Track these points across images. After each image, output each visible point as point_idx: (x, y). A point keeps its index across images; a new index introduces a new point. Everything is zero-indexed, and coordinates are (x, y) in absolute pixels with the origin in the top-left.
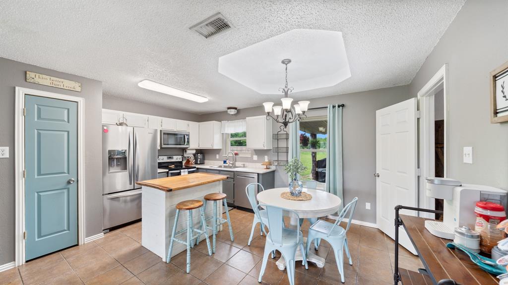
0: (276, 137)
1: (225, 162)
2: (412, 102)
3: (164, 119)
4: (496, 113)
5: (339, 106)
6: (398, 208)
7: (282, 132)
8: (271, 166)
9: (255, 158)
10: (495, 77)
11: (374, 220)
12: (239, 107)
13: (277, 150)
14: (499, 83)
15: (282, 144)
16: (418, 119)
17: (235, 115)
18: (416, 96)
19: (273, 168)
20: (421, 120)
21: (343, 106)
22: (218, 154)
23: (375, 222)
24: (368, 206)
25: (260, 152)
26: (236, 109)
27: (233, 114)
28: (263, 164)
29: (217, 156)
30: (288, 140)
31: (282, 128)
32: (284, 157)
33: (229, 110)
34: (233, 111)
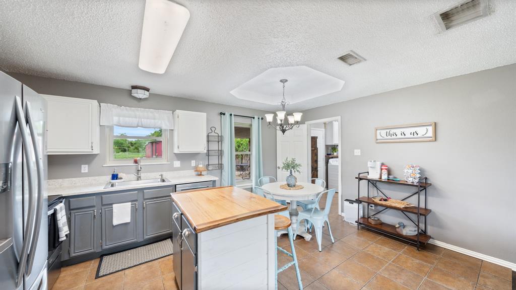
7: (213, 134)
9: (177, 164)
10: (377, 130)
13: (208, 153)
15: (214, 147)
17: (146, 99)
21: (262, 119)
22: (88, 163)
25: (185, 157)
26: (147, 90)
27: (140, 99)
28: (196, 169)
29: (85, 169)
30: (220, 143)
31: (213, 129)
32: (214, 160)
33: (134, 91)
34: (147, 94)
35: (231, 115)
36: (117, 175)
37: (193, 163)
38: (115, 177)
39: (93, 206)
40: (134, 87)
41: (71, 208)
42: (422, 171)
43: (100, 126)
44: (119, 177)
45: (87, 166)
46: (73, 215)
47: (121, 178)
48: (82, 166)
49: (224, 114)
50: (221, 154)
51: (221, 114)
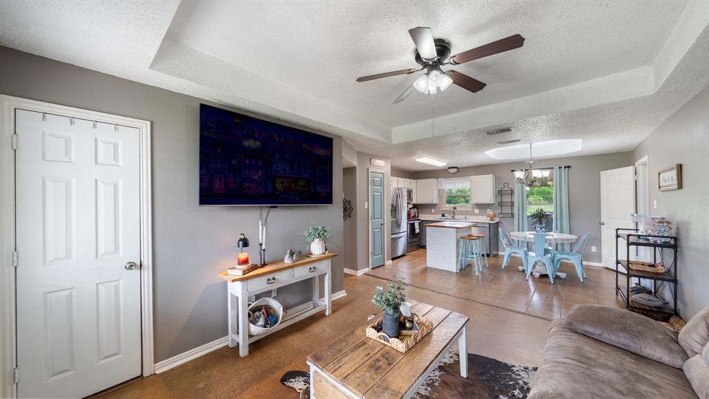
0: (500, 193)
1: (443, 215)
2: (631, 169)
3: (399, 179)
4: (660, 187)
5: (565, 168)
6: (617, 230)
7: (506, 188)
8: (495, 218)
9: (477, 211)
10: (659, 174)
11: (600, 260)
12: (459, 166)
13: (501, 204)
14: (661, 176)
15: (507, 199)
16: (636, 181)
17: (454, 173)
18: (634, 165)
19: (497, 220)
20: (638, 182)
21: (569, 167)
22: (434, 208)
23: (601, 262)
24: (594, 249)
25: (482, 207)
26: (456, 168)
30: (512, 195)
31: (506, 184)
32: (507, 210)
33: (450, 170)
34: (455, 170)
37: (488, 211)
43: (438, 190)
48: (432, 209)
49: (515, 170)
50: (514, 205)
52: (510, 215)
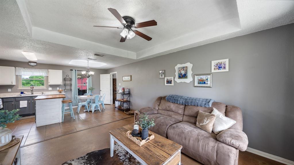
0: (65, 80)
7: (68, 78)
8: (62, 92)
9: (50, 89)
10: (123, 77)
12: (38, 62)
13: (65, 85)
15: (68, 82)
16: (110, 78)
25: (54, 87)
27: (33, 66)
28: (59, 91)
29: (9, 90)
30: (71, 81)
31: (68, 76)
32: (68, 88)
33: (29, 63)
34: (35, 64)
35: (76, 70)
36: (23, 92)
37: (58, 89)
38: (22, 93)
39: (13, 101)
40: (30, 62)
41: (4, 101)
42: (129, 90)
43: (16, 75)
44: (24, 93)
45: (10, 89)
46: (4, 104)
47: (25, 93)
48: (8, 89)
49: (72, 70)
50: (71, 85)
51: (71, 70)
52: (70, 90)
